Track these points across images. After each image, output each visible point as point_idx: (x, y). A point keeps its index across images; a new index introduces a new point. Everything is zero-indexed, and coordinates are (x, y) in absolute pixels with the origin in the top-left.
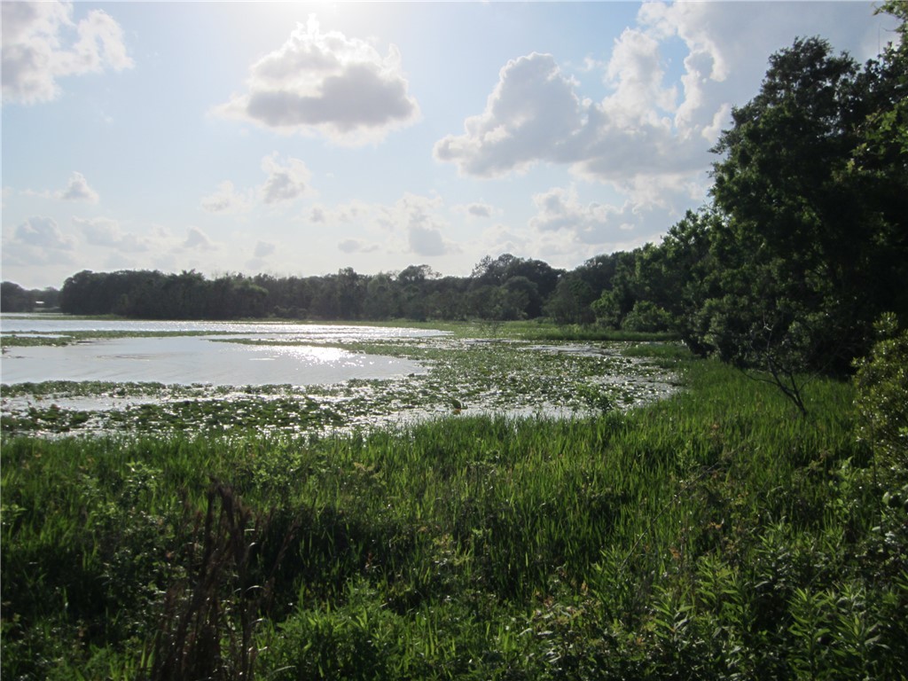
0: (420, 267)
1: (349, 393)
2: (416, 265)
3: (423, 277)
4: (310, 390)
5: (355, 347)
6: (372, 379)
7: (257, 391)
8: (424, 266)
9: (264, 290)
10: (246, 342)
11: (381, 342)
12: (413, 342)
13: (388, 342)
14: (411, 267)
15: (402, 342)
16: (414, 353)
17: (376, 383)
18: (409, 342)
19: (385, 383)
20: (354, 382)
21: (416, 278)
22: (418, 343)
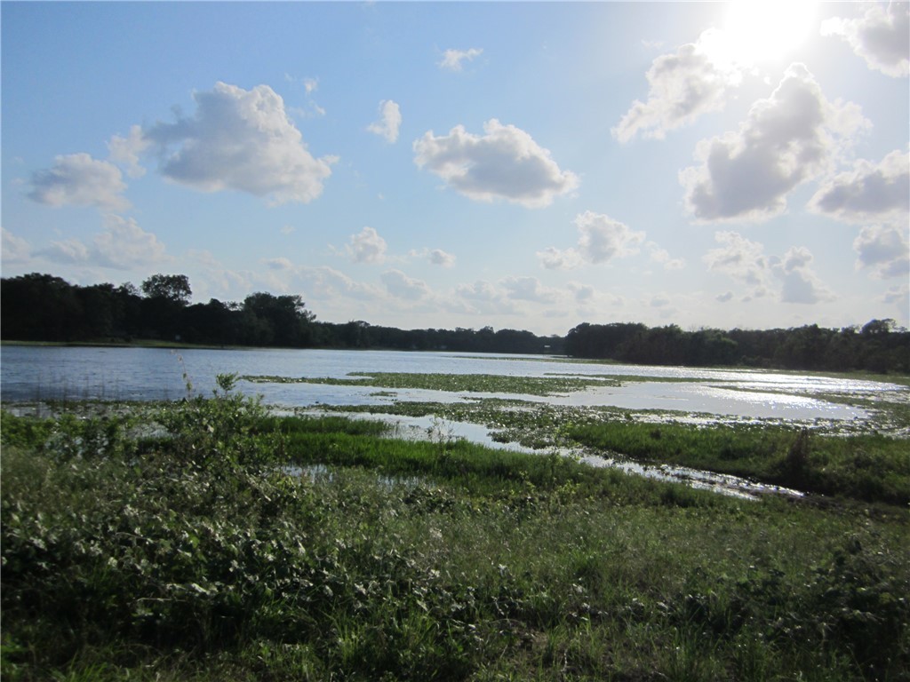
0: (884, 321)
1: (816, 424)
2: (880, 318)
3: (886, 330)
4: (793, 422)
5: (819, 396)
6: (830, 418)
7: (764, 420)
8: (888, 320)
9: (734, 342)
10: (735, 389)
11: (839, 394)
12: (867, 394)
13: (845, 394)
14: (875, 321)
15: (856, 394)
16: (864, 403)
17: (832, 421)
18: (862, 395)
19: (838, 421)
20: (819, 419)
21: (880, 331)
22: (869, 396)
